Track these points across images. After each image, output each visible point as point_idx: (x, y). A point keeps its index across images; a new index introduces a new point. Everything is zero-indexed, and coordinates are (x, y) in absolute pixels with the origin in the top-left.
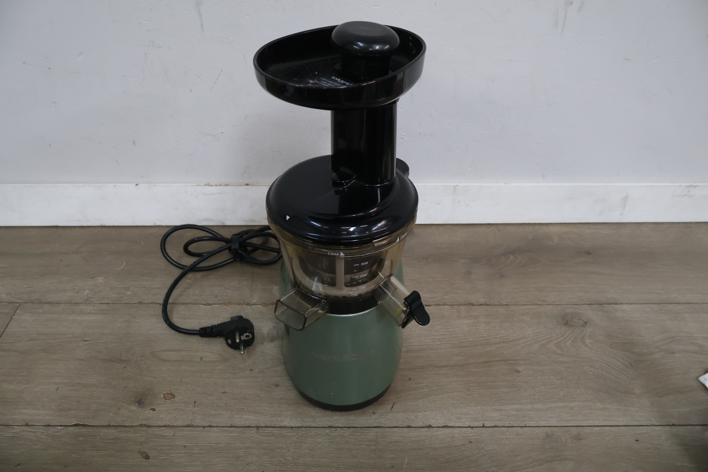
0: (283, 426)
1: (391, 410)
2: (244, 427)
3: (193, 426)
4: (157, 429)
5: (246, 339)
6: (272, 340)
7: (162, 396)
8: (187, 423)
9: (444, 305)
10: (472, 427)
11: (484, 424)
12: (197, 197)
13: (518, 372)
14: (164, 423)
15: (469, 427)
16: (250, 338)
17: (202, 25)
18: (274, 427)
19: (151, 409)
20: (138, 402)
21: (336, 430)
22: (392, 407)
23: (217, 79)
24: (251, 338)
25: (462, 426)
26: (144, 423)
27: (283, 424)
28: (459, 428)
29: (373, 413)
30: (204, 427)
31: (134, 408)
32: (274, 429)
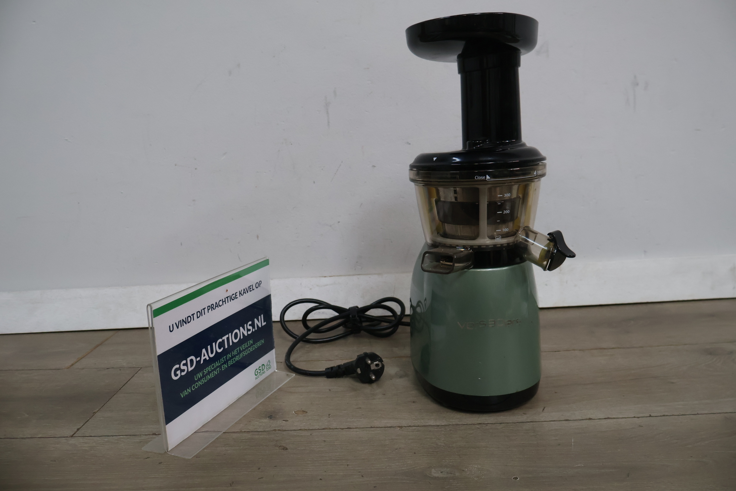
0: (428, 425)
1: (543, 411)
2: (385, 427)
3: (330, 429)
4: (293, 432)
5: (376, 368)
6: (401, 377)
7: (294, 412)
8: (323, 427)
9: (574, 350)
10: (638, 418)
11: (650, 415)
12: (311, 289)
13: (673, 383)
14: (299, 428)
15: (635, 417)
16: (379, 368)
17: (329, 122)
18: (418, 426)
19: (283, 421)
20: (268, 417)
21: (487, 425)
22: (544, 409)
23: (338, 170)
24: (381, 367)
25: (627, 417)
26: (277, 429)
27: (427, 424)
28: (623, 419)
29: (524, 414)
30: (343, 429)
31: (267, 420)
32: (418, 427)
